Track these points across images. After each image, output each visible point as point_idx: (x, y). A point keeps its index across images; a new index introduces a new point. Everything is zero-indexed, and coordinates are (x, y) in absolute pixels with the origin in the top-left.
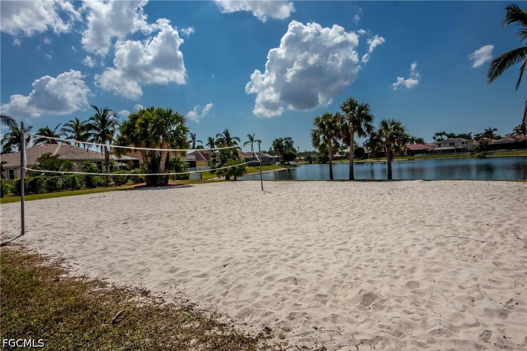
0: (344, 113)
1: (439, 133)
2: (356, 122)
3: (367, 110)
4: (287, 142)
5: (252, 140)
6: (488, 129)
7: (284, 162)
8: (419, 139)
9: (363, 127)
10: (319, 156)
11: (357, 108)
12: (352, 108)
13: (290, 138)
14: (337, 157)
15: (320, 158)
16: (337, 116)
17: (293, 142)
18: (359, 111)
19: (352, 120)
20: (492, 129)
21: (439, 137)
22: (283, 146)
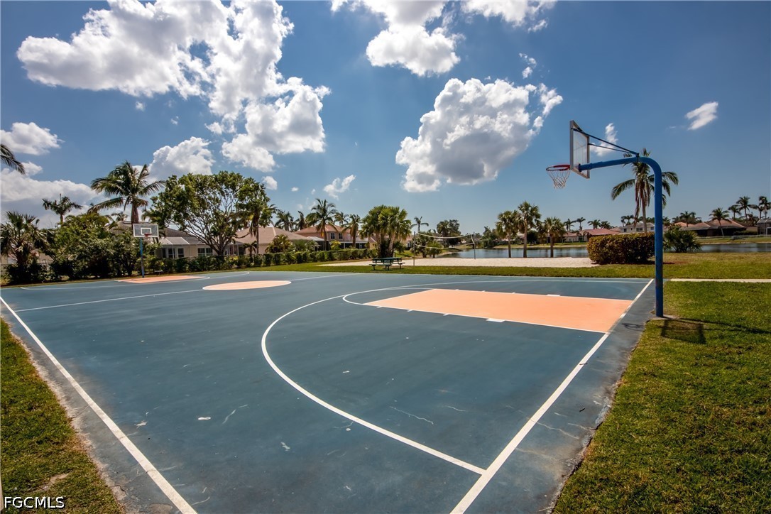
0: (520, 212)
1: (626, 216)
2: (529, 219)
3: (537, 210)
4: (451, 225)
5: (419, 222)
6: (684, 213)
7: (447, 246)
8: (603, 223)
9: (534, 221)
10: (485, 240)
11: (530, 208)
12: (527, 209)
13: (455, 221)
14: (506, 242)
15: (486, 242)
16: (515, 213)
17: (458, 224)
18: (531, 211)
19: (527, 217)
20: (689, 213)
21: (626, 221)
22: (447, 230)
